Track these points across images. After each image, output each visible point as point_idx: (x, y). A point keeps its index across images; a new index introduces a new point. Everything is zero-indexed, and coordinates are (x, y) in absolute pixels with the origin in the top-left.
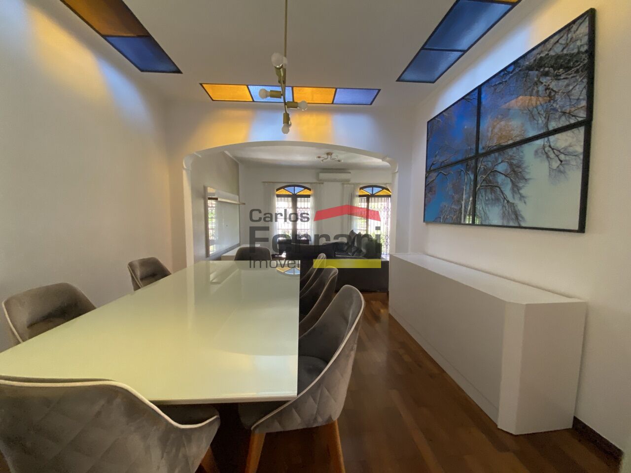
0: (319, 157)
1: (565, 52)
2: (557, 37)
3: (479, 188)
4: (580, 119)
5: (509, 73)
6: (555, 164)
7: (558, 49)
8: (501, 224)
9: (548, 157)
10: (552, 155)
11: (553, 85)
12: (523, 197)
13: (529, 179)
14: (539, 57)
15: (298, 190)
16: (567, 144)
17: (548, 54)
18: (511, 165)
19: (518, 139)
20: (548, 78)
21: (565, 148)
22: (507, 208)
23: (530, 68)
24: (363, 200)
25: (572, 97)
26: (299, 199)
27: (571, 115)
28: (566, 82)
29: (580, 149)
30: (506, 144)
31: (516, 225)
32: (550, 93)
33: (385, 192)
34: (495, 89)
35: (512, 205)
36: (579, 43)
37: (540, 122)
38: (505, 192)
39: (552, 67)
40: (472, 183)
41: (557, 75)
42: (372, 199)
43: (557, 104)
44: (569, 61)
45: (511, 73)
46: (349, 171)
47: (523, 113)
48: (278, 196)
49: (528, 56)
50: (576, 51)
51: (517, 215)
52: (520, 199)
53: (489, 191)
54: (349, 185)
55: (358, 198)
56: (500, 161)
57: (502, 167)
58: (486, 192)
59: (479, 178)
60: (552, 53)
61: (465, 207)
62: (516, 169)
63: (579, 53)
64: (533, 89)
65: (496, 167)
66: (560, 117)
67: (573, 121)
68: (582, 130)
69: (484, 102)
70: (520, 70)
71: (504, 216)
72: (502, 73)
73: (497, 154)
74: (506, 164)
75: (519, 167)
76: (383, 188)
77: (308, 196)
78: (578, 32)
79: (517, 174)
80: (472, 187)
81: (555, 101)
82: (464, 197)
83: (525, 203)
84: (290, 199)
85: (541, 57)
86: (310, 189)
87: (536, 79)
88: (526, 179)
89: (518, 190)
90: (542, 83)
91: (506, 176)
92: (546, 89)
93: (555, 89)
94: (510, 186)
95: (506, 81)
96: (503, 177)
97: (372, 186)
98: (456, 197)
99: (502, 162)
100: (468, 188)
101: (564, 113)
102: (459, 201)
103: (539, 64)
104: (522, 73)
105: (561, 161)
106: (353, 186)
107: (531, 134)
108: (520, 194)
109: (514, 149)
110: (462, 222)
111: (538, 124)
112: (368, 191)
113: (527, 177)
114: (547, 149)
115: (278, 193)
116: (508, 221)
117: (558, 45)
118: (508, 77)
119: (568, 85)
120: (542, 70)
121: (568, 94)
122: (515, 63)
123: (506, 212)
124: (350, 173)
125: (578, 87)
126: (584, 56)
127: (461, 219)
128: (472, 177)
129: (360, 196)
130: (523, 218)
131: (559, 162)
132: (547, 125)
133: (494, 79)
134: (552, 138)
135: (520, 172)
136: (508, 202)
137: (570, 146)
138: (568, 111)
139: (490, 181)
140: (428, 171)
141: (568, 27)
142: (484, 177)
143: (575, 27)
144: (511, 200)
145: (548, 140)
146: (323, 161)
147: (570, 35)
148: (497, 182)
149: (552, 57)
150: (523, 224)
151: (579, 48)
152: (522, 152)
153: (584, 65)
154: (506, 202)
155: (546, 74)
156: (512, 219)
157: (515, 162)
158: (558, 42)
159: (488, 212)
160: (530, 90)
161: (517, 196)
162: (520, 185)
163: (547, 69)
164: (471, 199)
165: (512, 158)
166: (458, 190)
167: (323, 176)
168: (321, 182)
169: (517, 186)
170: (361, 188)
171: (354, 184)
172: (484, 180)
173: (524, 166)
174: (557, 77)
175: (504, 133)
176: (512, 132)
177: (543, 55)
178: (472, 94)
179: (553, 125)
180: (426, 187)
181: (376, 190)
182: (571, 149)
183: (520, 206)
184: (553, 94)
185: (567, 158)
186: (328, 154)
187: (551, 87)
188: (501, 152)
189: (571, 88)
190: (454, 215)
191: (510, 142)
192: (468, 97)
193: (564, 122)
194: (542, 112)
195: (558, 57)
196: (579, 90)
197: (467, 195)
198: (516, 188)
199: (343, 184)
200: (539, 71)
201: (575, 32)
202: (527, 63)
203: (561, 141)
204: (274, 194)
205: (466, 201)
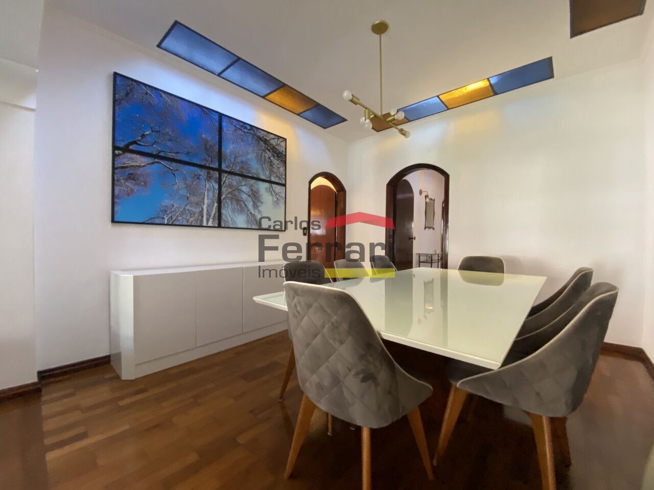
1: (277, 147)
2: (273, 136)
3: (224, 198)
4: (283, 183)
5: (247, 128)
6: (275, 199)
8: (246, 227)
9: (272, 194)
11: (272, 158)
12: (261, 212)
14: (265, 137)
16: (280, 191)
17: (269, 140)
18: (252, 190)
19: (255, 176)
20: (270, 153)
21: (279, 193)
22: (250, 217)
23: (260, 138)
25: (280, 171)
27: (279, 178)
28: (278, 162)
29: (284, 196)
30: (247, 174)
31: (257, 228)
32: (270, 161)
34: (236, 130)
35: (254, 216)
36: (282, 149)
37: (267, 173)
38: (248, 206)
39: (271, 148)
40: (217, 192)
43: (274, 170)
44: (278, 153)
45: (249, 130)
47: (257, 162)
49: (258, 130)
50: (280, 151)
51: (257, 222)
52: (259, 213)
53: (235, 203)
56: (243, 184)
57: (244, 189)
58: (232, 203)
59: (224, 189)
61: (207, 210)
62: (255, 194)
63: (281, 153)
65: (240, 187)
66: (275, 177)
67: (280, 182)
68: (284, 188)
69: (224, 129)
70: (254, 134)
71: (248, 222)
72: (242, 124)
73: (240, 178)
74: (248, 188)
75: (257, 193)
79: (255, 196)
80: (217, 195)
81: (273, 168)
82: (206, 201)
87: (263, 148)
89: (257, 207)
90: (267, 153)
92: (269, 158)
93: (273, 162)
94: (252, 203)
95: (245, 132)
96: (247, 196)
98: (193, 199)
99: (245, 185)
100: (211, 194)
101: (277, 176)
102: (200, 204)
103: (265, 141)
104: (255, 136)
107: (263, 177)
108: (259, 210)
109: (254, 181)
110: (205, 224)
113: (262, 201)
114: (271, 189)
118: (246, 130)
119: (278, 164)
120: (267, 146)
121: (279, 168)
122: (250, 126)
123: (250, 220)
125: (282, 168)
126: (283, 156)
127: (202, 221)
128: (216, 186)
131: (277, 199)
132: (270, 177)
133: (234, 121)
134: (274, 186)
135: (258, 197)
136: (251, 213)
139: (235, 195)
141: (278, 137)
142: (230, 190)
143: (280, 140)
144: (253, 212)
145: (272, 185)
148: (242, 198)
149: (271, 143)
151: (282, 151)
152: (259, 185)
153: (283, 160)
154: (249, 213)
155: (269, 150)
156: (254, 224)
157: (254, 189)
158: (274, 139)
159: (234, 218)
161: (257, 211)
162: (258, 204)
163: (269, 148)
164: (216, 204)
165: (252, 185)
166: (197, 193)
169: (256, 205)
172: (229, 193)
173: (260, 194)
174: (274, 156)
177: (267, 138)
178: (212, 112)
179: (273, 179)
185: (280, 198)
188: (244, 178)
190: (191, 217)
191: (250, 175)
192: (205, 110)
193: (277, 180)
195: (274, 147)
197: (210, 201)
200: (265, 145)
201: (281, 142)
202: (259, 134)
203: (277, 189)
205: (208, 206)
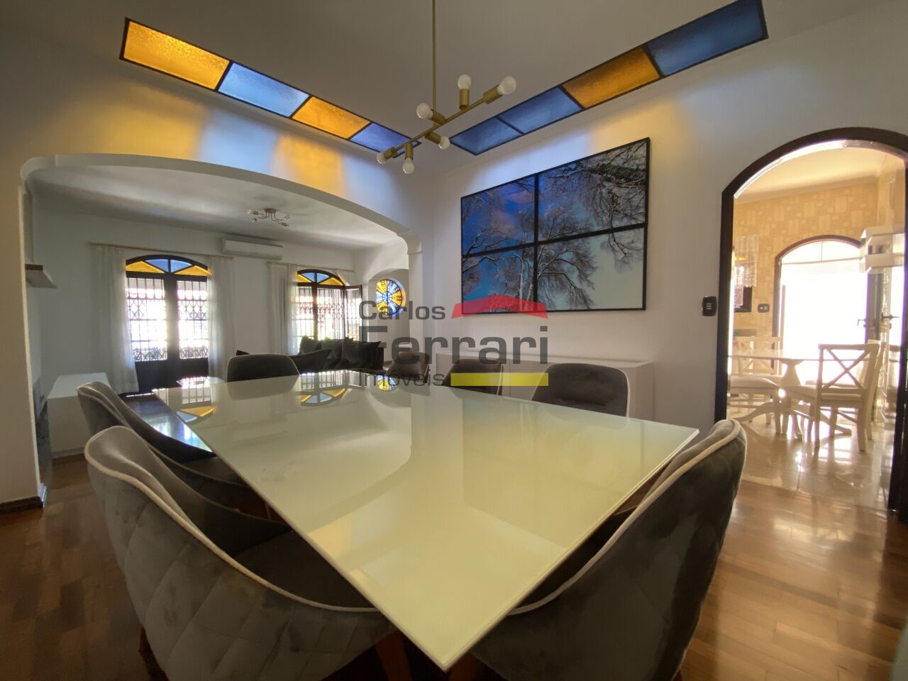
0: (256, 213)
1: (626, 165)
2: (618, 152)
3: (540, 276)
4: (640, 222)
5: (570, 169)
6: (621, 256)
7: (619, 162)
8: (568, 309)
9: (613, 250)
10: (617, 248)
11: (615, 190)
12: (592, 283)
13: (596, 268)
14: (601, 163)
16: (630, 240)
17: (610, 163)
18: (577, 254)
19: (583, 231)
20: (610, 183)
21: (629, 243)
22: (575, 293)
23: (593, 171)
25: (633, 204)
26: (180, 283)
27: (631, 217)
28: (627, 190)
29: (641, 245)
30: (570, 235)
31: (586, 308)
32: (613, 197)
33: (333, 281)
34: (555, 182)
35: (580, 291)
36: (637, 162)
37: (604, 219)
38: (571, 279)
39: (613, 175)
40: (532, 270)
41: (618, 183)
43: (620, 207)
44: (630, 174)
45: (574, 170)
46: (280, 244)
47: (587, 209)
48: (130, 274)
49: (591, 159)
50: (635, 167)
51: (585, 299)
52: (588, 286)
53: (553, 278)
54: (278, 266)
55: (297, 287)
56: (564, 250)
57: (566, 256)
58: (549, 279)
59: (540, 265)
60: (614, 163)
61: (523, 294)
62: (583, 259)
63: (637, 169)
64: (597, 190)
65: (560, 255)
66: (622, 218)
67: (633, 222)
68: (642, 230)
69: (542, 190)
70: (583, 170)
71: (571, 301)
72: (563, 168)
73: (560, 244)
74: (572, 253)
75: (586, 256)
76: (331, 275)
77: (203, 279)
78: (637, 152)
79: (583, 263)
80: (532, 274)
81: (617, 204)
82: (522, 284)
83: (593, 288)
84: (159, 282)
85: (603, 164)
86: (206, 268)
87: (599, 182)
88: (593, 268)
89: (586, 277)
90: (605, 187)
91: (572, 264)
92: (609, 193)
93: (618, 195)
94: (577, 273)
95: (568, 177)
96: (569, 265)
97: (316, 272)
98: (511, 284)
99: (567, 251)
100: (526, 275)
101: (626, 215)
102: (516, 289)
103: (602, 170)
104: (584, 173)
105: (625, 254)
107: (596, 228)
108: (588, 281)
109: (580, 240)
111: (602, 221)
112: (309, 278)
113: (594, 266)
114: (612, 243)
115: (130, 268)
116: (576, 305)
117: (618, 158)
118: (570, 173)
119: (628, 193)
120: (605, 175)
121: (629, 200)
122: (578, 162)
123: (574, 298)
124: (282, 247)
125: (637, 196)
126: (642, 173)
128: (532, 264)
129: (300, 284)
130: (592, 302)
132: (611, 222)
133: (553, 171)
134: (617, 235)
135: (587, 262)
136: (575, 288)
137: (633, 242)
138: (629, 214)
139: (554, 269)
140: (466, 256)
141: (629, 146)
142: (547, 264)
143: (634, 148)
144: (578, 286)
145: (613, 235)
147: (630, 153)
148: (563, 270)
149: (614, 167)
150: (592, 307)
151: (638, 165)
152: (588, 244)
153: (642, 181)
154: (573, 288)
155: (609, 180)
156: (581, 304)
157: (581, 252)
158: (619, 155)
159: (553, 300)
160: (594, 190)
161: (585, 284)
162: (588, 273)
163: (609, 176)
164: (531, 286)
165: (577, 248)
166: (512, 276)
167: (231, 245)
168: (229, 255)
169: (584, 273)
170: (300, 272)
171: (287, 265)
172: (546, 268)
173: (592, 255)
174: (619, 185)
175: (568, 225)
176: (576, 225)
177: (606, 163)
178: (527, 179)
179: (616, 224)
180: (463, 273)
181: (321, 277)
182: (633, 245)
183: (589, 292)
184: (615, 198)
185: (630, 251)
186: (268, 210)
187: (613, 191)
188: (566, 242)
189: (631, 196)
191: (575, 233)
192: (521, 182)
193: (625, 222)
194: (606, 211)
195: (620, 168)
196: (638, 199)
197: (526, 283)
198: (583, 276)
199: (268, 263)
200: (602, 175)
201: (635, 152)
202: (590, 166)
203: (625, 237)
204: (120, 270)
205: (524, 288)
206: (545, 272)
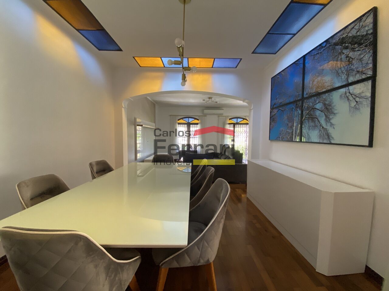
0: (204, 100)
1: (358, 34)
2: (353, 25)
3: (304, 119)
4: (368, 76)
5: (323, 47)
6: (353, 104)
7: (354, 33)
8: (318, 141)
9: (348, 99)
10: (351, 98)
11: (351, 54)
12: (333, 125)
13: (336, 113)
14: (342, 37)
15: (191, 120)
16: (361, 91)
17: (347, 35)
18: (325, 104)
19: (329, 88)
20: (348, 50)
21: (360, 94)
22: (322, 132)
23: (336, 44)
24: (231, 126)
25: (363, 62)
26: (191, 126)
27: (362, 73)
28: (359, 52)
29: (369, 94)
30: (322, 91)
31: (328, 142)
32: (349, 59)
33: (245, 121)
34: (314, 57)
35: (325, 130)
36: (367, 28)
37: (343, 77)
38: (321, 122)
39: (350, 43)
40: (300, 116)
41: (353, 49)
42: (237, 126)
43: (354, 66)
44: (361, 40)
45: (324, 47)
46: (223, 108)
47: (332, 72)
48: (179, 124)
49: (335, 37)
50: (365, 33)
51: (328, 136)
52: (331, 126)
53: (310, 121)
54: (222, 117)
55: (228, 125)
56: (317, 102)
57: (319, 106)
58: (308, 121)
59: (304, 112)
60: (350, 35)
61: (295, 131)
62: (328, 107)
63: (367, 34)
64: (338, 57)
65: (315, 106)
66: (356, 75)
67: (364, 77)
68: (370, 83)
69: (307, 65)
70: (330, 46)
71: (320, 136)
72: (319, 47)
73: (315, 98)
74: (322, 103)
75: (330, 106)
76: (244, 119)
77: (197, 124)
78: (366, 22)
79: (328, 110)
80: (300, 118)
81: (352, 64)
82: (295, 124)
83: (334, 128)
84: (186, 125)
85: (343, 37)
86: (198, 120)
87: (340, 51)
88: (334, 113)
89: (330, 120)
90: (344, 53)
91: (322, 111)
92: (347, 57)
93: (352, 57)
94: (324, 117)
95: (321, 53)
96: (320, 112)
97: (237, 118)
98: (290, 124)
99: (319, 103)
100: (297, 119)
101: (358, 72)
102: (292, 127)
103: (342, 42)
104: (331, 47)
105: (357, 102)
106: (225, 117)
107: (337, 85)
108: (331, 123)
109: (327, 94)
110: (294, 140)
111: (342, 78)
112: (234, 121)
113: (335, 112)
114: (348, 94)
115: (179, 122)
116: (323, 140)
117: (354, 30)
118: (322, 50)
119: (360, 55)
120: (344, 45)
121: (361, 60)
122: (327, 41)
123: (322, 134)
124: (223, 110)
125: (367, 55)
126: (370, 36)
127: (292, 138)
128: (300, 112)
129: (229, 124)
130: (332, 138)
131: (356, 103)
132: (347, 79)
133: (313, 51)
134: (351, 88)
135: (331, 109)
136: (323, 127)
137: (363, 92)
138: (361, 71)
139: (311, 115)
140: (272, 108)
141: (360, 19)
142: (308, 112)
143: (364, 18)
144: (325, 127)
145: (349, 89)
146: (206, 102)
147: (361, 24)
148: (316, 116)
149: (350, 37)
150: (333, 142)
151: (367, 31)
152: (332, 96)
153: (370, 42)
154: (321, 127)
155: (346, 48)
156: (326, 139)
157: (327, 103)
158: (353, 28)
159: (310, 134)
160: (336, 57)
161: (329, 124)
162: (331, 117)
163: (347, 45)
164: (299, 126)
165: (325, 100)
166: (291, 120)
167: (206, 111)
168: (205, 115)
169: (328, 118)
170: (230, 119)
171: (225, 116)
172: (307, 114)
173: (333, 105)
174: (353, 50)
175: (320, 85)
176: (325, 84)
177: (344, 36)
178: (300, 60)
179: (351, 79)
180: (270, 118)
181: (239, 120)
182: (363, 95)
183: (331, 131)
184: (351, 60)
185: (361, 100)
186: (209, 98)
187: (350, 55)
188: (318, 97)
189: (362, 56)
190: (288, 136)
191: (324, 90)
192: (297, 62)
193: (358, 77)
194: (344, 71)
195: (354, 37)
196: (367, 57)
197: (297, 124)
198: (328, 119)
199: (219, 116)
200: (342, 46)
201: (364, 21)
202: (334, 41)
203: (357, 89)
204: (176, 123)
205: (296, 127)
206: (307, 117)
